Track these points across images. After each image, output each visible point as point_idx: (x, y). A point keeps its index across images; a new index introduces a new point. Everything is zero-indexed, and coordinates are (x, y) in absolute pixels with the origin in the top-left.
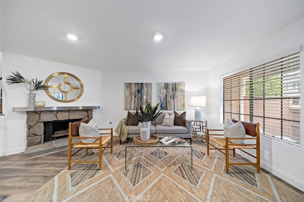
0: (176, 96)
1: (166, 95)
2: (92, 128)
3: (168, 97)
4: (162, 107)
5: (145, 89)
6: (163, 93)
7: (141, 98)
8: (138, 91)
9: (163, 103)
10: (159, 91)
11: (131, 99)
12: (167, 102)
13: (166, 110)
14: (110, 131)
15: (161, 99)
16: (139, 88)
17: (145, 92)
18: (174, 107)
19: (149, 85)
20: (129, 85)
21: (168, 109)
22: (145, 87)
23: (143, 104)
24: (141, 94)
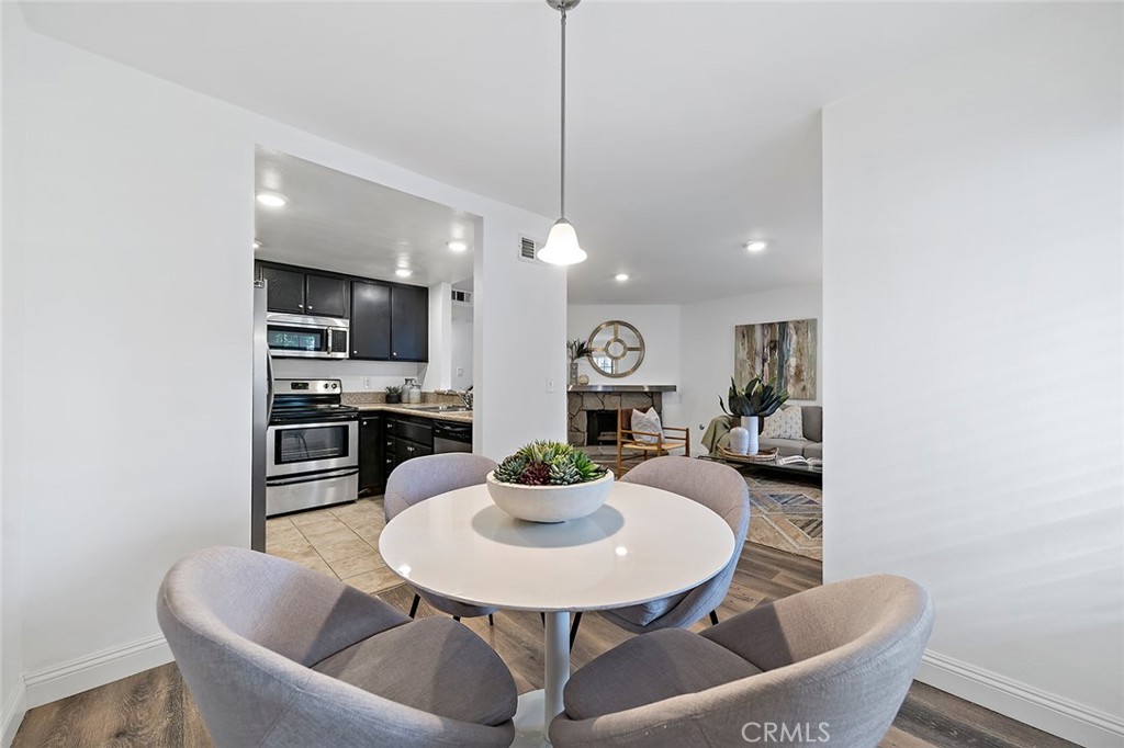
2: (649, 421)
5: (795, 337)
7: (782, 364)
8: (772, 345)
11: (753, 367)
14: (684, 435)
16: (775, 336)
17: (793, 345)
19: (807, 325)
20: (746, 332)
22: (792, 331)
23: (786, 383)
24: (779, 353)
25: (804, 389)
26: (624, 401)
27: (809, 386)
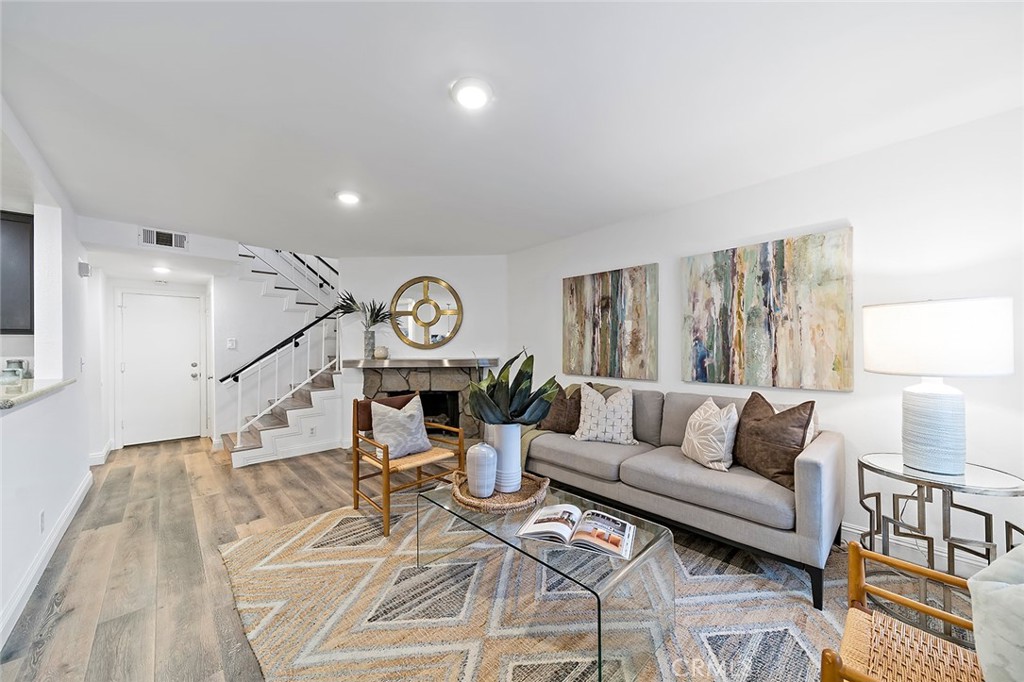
0: (785, 311)
1: (725, 312)
3: (736, 320)
4: (704, 369)
5: (630, 291)
6: (710, 302)
7: (615, 330)
8: (604, 302)
9: (711, 347)
10: (686, 295)
11: (583, 335)
12: (732, 343)
13: (726, 382)
15: (696, 331)
16: (607, 291)
17: (629, 303)
18: (774, 370)
19: (645, 274)
20: (574, 286)
21: (737, 380)
22: (626, 282)
23: (621, 355)
24: (613, 315)
25: (642, 365)
26: (433, 379)
27: (648, 361)
